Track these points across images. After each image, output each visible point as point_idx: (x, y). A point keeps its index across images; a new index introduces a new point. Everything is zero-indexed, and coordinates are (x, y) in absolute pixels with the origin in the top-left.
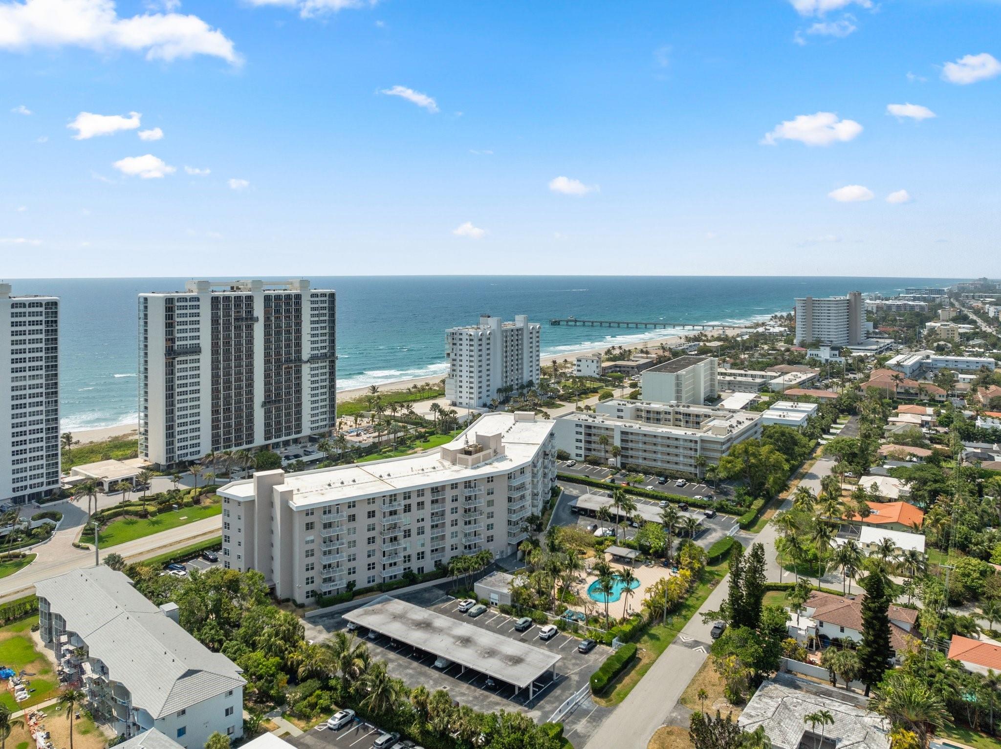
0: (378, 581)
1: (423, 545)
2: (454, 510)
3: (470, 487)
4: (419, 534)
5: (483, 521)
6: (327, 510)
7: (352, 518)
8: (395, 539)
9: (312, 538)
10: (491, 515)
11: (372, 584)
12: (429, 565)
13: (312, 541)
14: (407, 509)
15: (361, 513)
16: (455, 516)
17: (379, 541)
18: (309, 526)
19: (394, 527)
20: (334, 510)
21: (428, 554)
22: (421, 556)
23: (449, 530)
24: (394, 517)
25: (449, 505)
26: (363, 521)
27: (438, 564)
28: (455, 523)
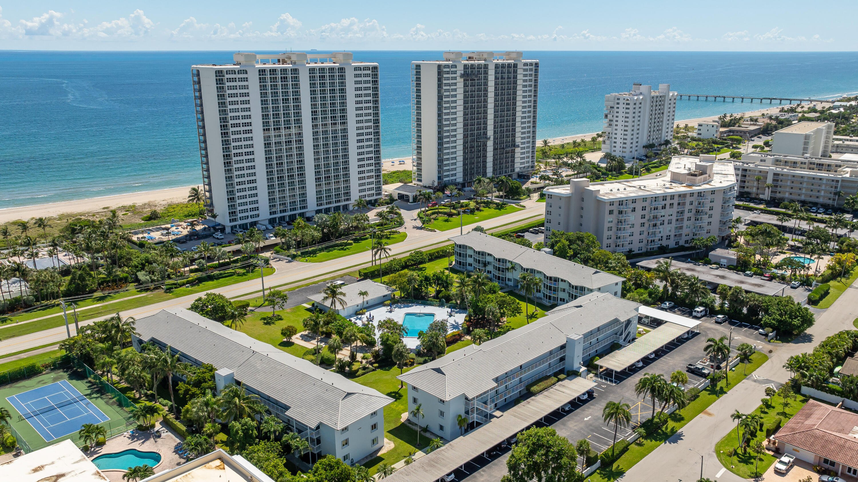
0: (644, 250)
1: (670, 231)
2: (690, 211)
3: (701, 196)
4: (668, 223)
5: (705, 218)
6: (621, 202)
7: (634, 210)
8: (655, 225)
9: (611, 220)
10: (710, 216)
11: (640, 252)
12: (672, 244)
13: (612, 222)
14: (664, 207)
15: (639, 206)
16: (689, 215)
17: (646, 225)
18: (611, 212)
19: (655, 217)
20: (624, 203)
21: (672, 237)
22: (668, 238)
23: (686, 223)
24: (656, 211)
25: (687, 207)
26: (639, 212)
27: (677, 243)
28: (689, 219)
